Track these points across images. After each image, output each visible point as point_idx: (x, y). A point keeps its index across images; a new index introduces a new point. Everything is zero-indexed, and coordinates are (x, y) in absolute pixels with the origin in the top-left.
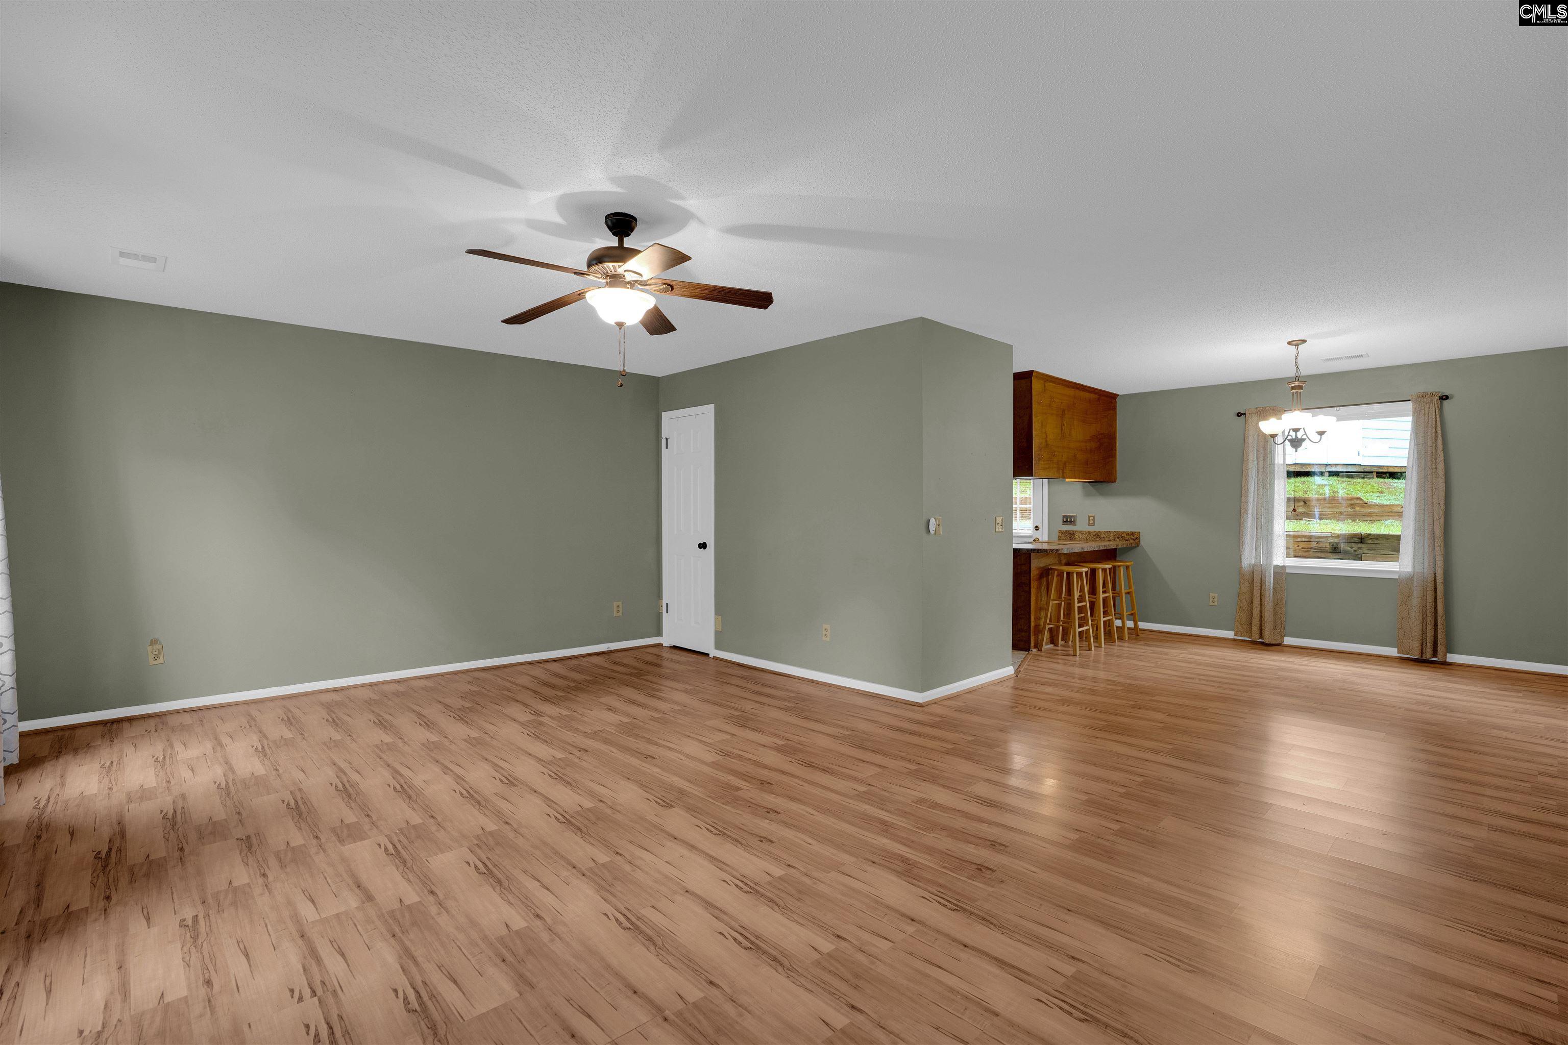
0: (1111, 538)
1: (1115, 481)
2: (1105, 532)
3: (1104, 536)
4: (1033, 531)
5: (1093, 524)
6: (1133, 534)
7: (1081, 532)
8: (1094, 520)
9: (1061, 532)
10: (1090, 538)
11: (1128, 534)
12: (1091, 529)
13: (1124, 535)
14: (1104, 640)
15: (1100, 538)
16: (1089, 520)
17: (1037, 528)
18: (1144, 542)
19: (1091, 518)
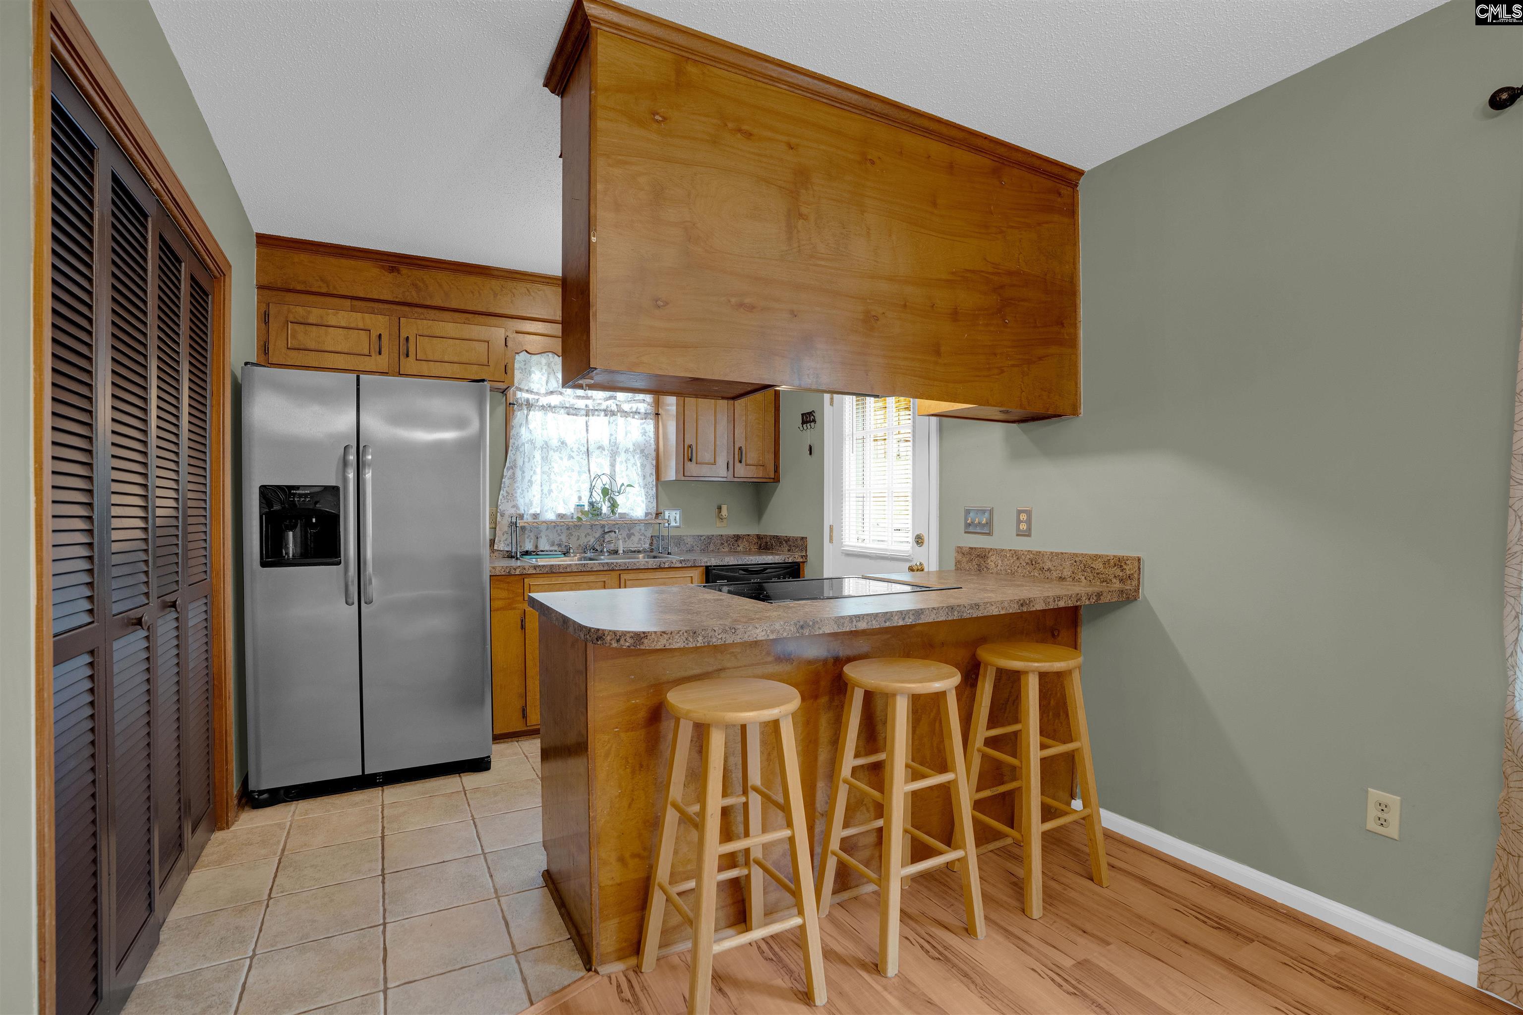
0: (1067, 573)
1: (1075, 412)
2: (1053, 555)
3: (1048, 565)
4: (913, 547)
5: (1028, 534)
6: (1120, 562)
7: (1000, 552)
8: (1029, 522)
9: (959, 550)
10: (1020, 570)
11: (1107, 562)
12: (1023, 545)
13: (1098, 565)
14: (1044, 849)
15: (1042, 569)
16: (1019, 522)
17: (919, 540)
18: (1149, 590)
19: (1023, 517)
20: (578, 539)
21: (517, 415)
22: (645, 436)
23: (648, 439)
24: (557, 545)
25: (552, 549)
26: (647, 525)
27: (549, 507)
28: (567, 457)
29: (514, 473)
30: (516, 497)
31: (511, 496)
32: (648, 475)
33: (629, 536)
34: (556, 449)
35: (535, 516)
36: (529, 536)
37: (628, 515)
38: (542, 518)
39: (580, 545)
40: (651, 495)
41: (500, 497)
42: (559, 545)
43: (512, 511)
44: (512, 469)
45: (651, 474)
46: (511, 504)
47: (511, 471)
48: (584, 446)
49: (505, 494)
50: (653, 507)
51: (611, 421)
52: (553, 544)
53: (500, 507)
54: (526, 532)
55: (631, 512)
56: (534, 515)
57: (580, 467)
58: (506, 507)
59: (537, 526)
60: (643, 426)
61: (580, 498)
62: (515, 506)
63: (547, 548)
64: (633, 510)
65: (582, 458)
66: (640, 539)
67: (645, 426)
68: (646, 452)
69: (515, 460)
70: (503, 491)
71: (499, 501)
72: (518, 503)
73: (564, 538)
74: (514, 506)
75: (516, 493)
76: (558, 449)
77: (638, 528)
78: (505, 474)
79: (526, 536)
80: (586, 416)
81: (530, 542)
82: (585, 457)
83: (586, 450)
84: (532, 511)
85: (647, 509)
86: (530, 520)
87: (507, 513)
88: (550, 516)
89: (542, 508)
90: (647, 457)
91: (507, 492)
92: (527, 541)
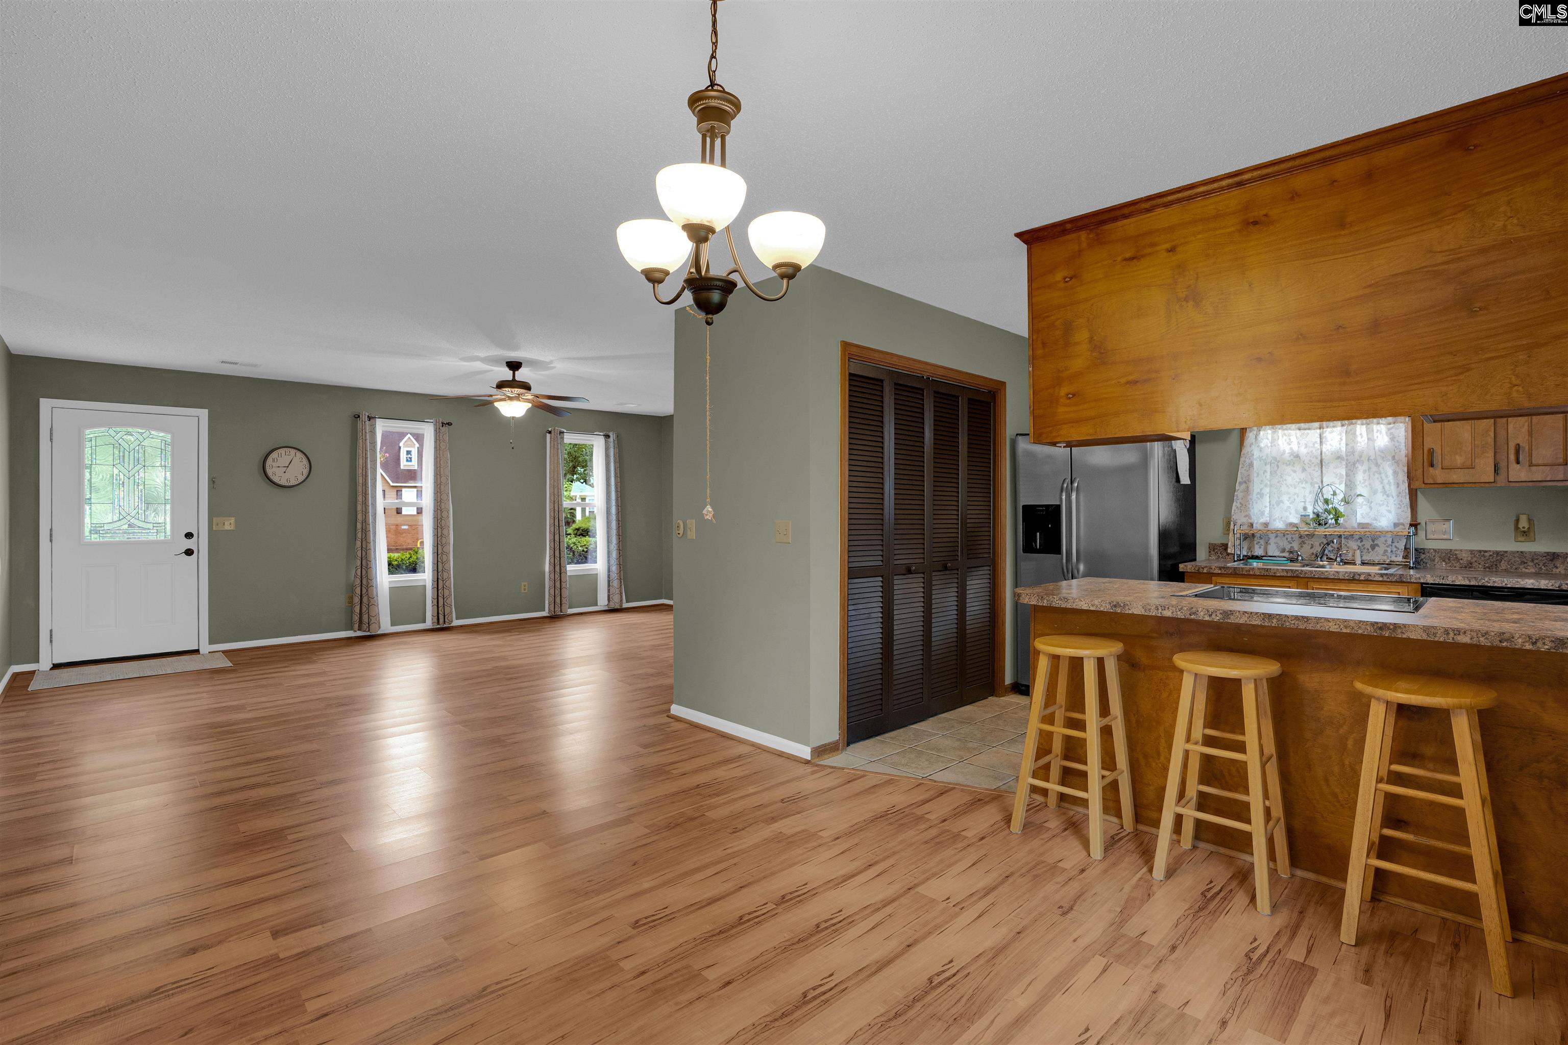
20: (1312, 548)
21: (1249, 436)
22: (1394, 441)
23: (1397, 444)
24: (1288, 552)
25: (1281, 555)
26: (1395, 537)
27: (1277, 516)
28: (1301, 469)
29: (1248, 487)
30: (1249, 508)
31: (1245, 506)
32: (1401, 482)
33: (1373, 547)
34: (1288, 463)
35: (1266, 525)
36: (1259, 542)
37: (1371, 525)
38: (1271, 527)
39: (1313, 554)
40: (1405, 504)
41: (1234, 508)
42: (1291, 552)
43: (1244, 520)
44: (1246, 483)
45: (1403, 481)
46: (1243, 514)
47: (1243, 486)
48: (1317, 458)
49: (1239, 505)
50: (1407, 517)
51: (1348, 431)
52: (1283, 551)
53: (1233, 517)
54: (1256, 539)
55: (1374, 522)
56: (1265, 523)
57: (1312, 479)
58: (1238, 516)
59: (1266, 534)
60: (1391, 431)
61: (1305, 509)
62: (1248, 516)
63: (1277, 553)
64: (1376, 520)
65: (1314, 470)
66: (1386, 551)
67: (1393, 431)
68: (1397, 458)
69: (1249, 475)
70: (1237, 502)
71: (1233, 511)
72: (1251, 513)
73: (1296, 546)
74: (1246, 516)
75: (1249, 504)
76: (1289, 463)
77: (1382, 539)
78: (1237, 488)
79: (1255, 542)
80: (1320, 428)
81: (1260, 548)
82: (1318, 468)
83: (1319, 462)
84: (1263, 520)
85: (1398, 519)
86: (1260, 527)
87: (1239, 522)
88: (1279, 525)
89: (1271, 516)
90: (1397, 463)
91: (1241, 503)
92: (1256, 547)
